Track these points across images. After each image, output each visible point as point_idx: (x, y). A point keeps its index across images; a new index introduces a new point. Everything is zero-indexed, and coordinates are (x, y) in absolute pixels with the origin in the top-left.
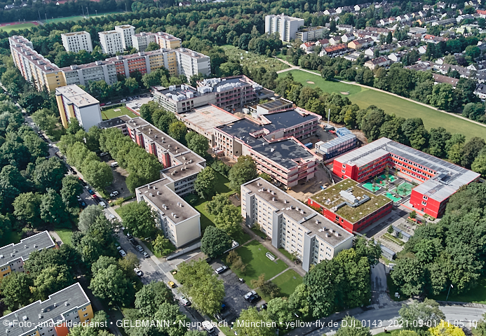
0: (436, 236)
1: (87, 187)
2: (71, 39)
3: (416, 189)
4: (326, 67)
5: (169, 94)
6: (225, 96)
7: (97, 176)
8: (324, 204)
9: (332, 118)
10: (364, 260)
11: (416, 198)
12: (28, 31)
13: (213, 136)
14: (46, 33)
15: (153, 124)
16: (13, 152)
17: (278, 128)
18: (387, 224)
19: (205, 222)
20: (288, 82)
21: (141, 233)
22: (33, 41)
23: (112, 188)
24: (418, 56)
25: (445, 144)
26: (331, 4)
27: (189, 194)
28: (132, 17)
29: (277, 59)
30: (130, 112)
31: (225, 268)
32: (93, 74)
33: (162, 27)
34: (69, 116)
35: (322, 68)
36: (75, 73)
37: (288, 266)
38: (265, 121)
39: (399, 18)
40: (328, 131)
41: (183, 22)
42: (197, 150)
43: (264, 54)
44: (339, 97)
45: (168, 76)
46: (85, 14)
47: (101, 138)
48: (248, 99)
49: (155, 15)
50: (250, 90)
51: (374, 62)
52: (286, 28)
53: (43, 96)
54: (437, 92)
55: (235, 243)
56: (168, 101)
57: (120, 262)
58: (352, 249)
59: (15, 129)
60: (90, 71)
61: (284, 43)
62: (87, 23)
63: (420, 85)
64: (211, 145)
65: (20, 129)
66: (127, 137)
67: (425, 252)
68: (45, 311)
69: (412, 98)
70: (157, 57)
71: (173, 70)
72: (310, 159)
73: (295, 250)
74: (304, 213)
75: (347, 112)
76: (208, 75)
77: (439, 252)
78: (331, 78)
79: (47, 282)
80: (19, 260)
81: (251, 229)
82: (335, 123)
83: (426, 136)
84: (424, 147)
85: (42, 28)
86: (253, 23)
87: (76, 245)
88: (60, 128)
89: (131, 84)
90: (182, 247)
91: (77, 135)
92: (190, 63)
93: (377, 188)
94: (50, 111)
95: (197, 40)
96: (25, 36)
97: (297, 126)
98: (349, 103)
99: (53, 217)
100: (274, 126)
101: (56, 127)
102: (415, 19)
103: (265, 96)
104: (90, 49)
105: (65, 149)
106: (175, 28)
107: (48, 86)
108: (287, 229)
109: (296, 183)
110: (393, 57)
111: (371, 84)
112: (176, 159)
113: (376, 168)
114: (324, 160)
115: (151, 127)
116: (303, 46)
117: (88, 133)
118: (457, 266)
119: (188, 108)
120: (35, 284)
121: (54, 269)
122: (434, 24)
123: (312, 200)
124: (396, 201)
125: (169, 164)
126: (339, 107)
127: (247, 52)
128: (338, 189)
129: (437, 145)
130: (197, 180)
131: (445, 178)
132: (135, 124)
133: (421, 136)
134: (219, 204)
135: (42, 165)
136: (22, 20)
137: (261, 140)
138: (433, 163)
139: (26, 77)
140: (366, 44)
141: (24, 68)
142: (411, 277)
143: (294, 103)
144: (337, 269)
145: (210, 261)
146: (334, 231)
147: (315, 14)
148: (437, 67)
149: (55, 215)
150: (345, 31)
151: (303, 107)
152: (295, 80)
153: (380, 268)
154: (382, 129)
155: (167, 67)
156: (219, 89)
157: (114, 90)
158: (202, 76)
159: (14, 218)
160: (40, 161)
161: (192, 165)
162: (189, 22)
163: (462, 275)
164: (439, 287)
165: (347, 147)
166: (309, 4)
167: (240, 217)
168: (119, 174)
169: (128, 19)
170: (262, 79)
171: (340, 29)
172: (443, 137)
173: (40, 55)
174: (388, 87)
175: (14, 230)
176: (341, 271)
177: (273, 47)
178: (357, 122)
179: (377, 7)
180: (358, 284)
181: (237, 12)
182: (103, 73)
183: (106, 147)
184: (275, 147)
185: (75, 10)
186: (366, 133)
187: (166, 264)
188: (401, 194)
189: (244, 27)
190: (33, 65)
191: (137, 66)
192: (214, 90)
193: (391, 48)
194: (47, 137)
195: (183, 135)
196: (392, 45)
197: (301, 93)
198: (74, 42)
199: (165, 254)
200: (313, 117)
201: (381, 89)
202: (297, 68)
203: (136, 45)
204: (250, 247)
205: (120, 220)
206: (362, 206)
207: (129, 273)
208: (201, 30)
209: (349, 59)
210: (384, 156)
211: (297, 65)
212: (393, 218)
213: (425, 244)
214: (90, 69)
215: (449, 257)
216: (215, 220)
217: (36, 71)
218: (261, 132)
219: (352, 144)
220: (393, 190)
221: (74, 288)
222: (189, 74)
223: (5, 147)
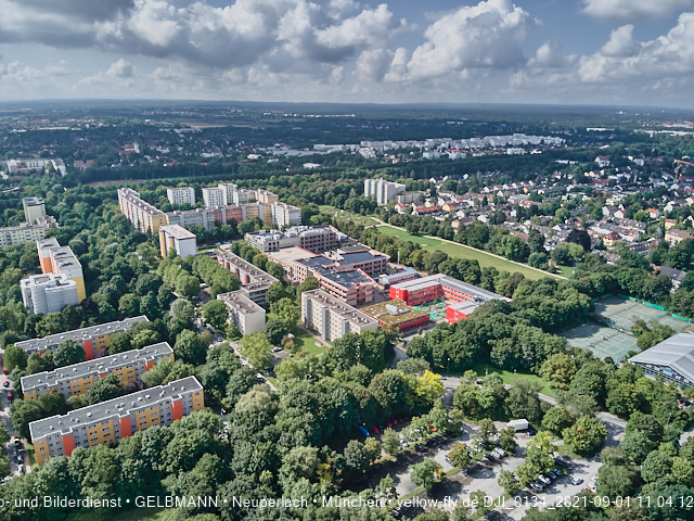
2: (175, 194)
4: (412, 224)
5: (258, 236)
6: (309, 240)
7: (188, 286)
8: (371, 313)
9: (402, 261)
11: (450, 313)
13: (291, 268)
14: (153, 188)
15: (240, 256)
17: (349, 262)
19: (267, 318)
22: (141, 193)
23: (199, 300)
25: (493, 280)
28: (237, 178)
29: (369, 217)
31: (280, 348)
32: (193, 219)
33: (263, 186)
34: (169, 246)
35: (408, 224)
36: (177, 217)
38: (340, 258)
39: (505, 187)
40: (398, 270)
42: (274, 275)
43: (358, 212)
45: (261, 225)
46: (192, 175)
47: (194, 263)
48: (331, 245)
50: (334, 237)
51: (461, 221)
52: (383, 192)
53: (147, 235)
54: (505, 243)
55: (291, 336)
59: (123, 255)
60: (190, 216)
61: (380, 205)
62: (193, 182)
64: (289, 276)
65: (127, 255)
68: (141, 355)
69: (485, 250)
70: (253, 209)
71: (266, 220)
72: (368, 284)
73: (336, 337)
74: (346, 309)
75: (416, 254)
76: (297, 223)
78: (415, 232)
79: (143, 339)
83: (478, 273)
84: (476, 282)
85: (150, 184)
86: (353, 186)
89: (227, 229)
91: (175, 260)
92: (282, 214)
97: (366, 262)
100: (346, 261)
101: (156, 260)
102: (522, 187)
103: (348, 243)
104: (193, 203)
106: (276, 188)
107: (152, 228)
108: (332, 322)
109: (354, 301)
110: (482, 218)
111: (450, 239)
112: (254, 279)
113: (427, 295)
114: (385, 289)
115: (238, 259)
116: (397, 207)
117: (183, 260)
120: (135, 339)
121: (149, 332)
122: (539, 192)
124: (433, 317)
125: (248, 281)
126: (409, 251)
127: (342, 211)
128: (386, 305)
129: (487, 281)
130: (268, 292)
131: (478, 300)
132: (224, 256)
133: (473, 273)
134: (281, 305)
136: (128, 178)
137: (331, 270)
138: (474, 291)
140: (460, 207)
141: (131, 215)
143: (372, 248)
145: (269, 344)
146: (364, 319)
150: (444, 196)
151: (378, 250)
154: (440, 267)
155: (262, 218)
156: (303, 235)
157: (210, 233)
158: (292, 224)
161: (266, 283)
162: (291, 184)
163: (458, 352)
164: (438, 359)
168: (206, 292)
169: (232, 179)
170: (348, 230)
172: (492, 274)
174: (466, 240)
177: (370, 207)
178: (423, 263)
181: (340, 177)
182: (205, 221)
183: (199, 268)
184: (342, 275)
185: (182, 172)
188: (443, 314)
189: (343, 189)
190: (140, 210)
191: (233, 215)
192: (300, 234)
193: (484, 210)
195: (263, 265)
196: (485, 208)
197: (378, 240)
198: (178, 196)
199: (234, 340)
200: (383, 257)
201: (460, 243)
202: (387, 225)
203: (236, 199)
204: (304, 339)
206: (401, 315)
208: (302, 191)
210: (435, 286)
211: (386, 223)
216: (277, 316)
217: (142, 215)
218: (333, 265)
220: (438, 311)
221: (163, 344)
222: (280, 224)
223: (114, 265)
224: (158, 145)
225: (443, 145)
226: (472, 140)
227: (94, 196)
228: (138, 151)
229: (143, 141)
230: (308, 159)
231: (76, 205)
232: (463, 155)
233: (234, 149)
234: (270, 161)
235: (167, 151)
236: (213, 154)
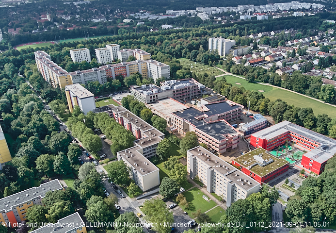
0: (316, 186)
1: (85, 152)
2: (76, 54)
3: (305, 155)
4: (249, 73)
5: (141, 91)
6: (179, 92)
7: (91, 144)
8: (242, 164)
9: (251, 108)
10: (266, 200)
11: (305, 161)
12: (47, 48)
13: (170, 119)
14: (60, 49)
15: (130, 110)
16: (36, 128)
17: (214, 113)
18: (285, 178)
19: (162, 175)
20: (223, 83)
21: (120, 182)
22: (51, 55)
23: (102, 152)
24: (312, 66)
25: (327, 125)
26: (255, 30)
27: (153, 156)
28: (118, 39)
29: (216, 68)
30: (115, 103)
31: (175, 205)
32: (91, 77)
33: (138, 46)
34: (74, 104)
35: (246, 74)
36: (78, 76)
37: (217, 204)
38: (206, 109)
39: (301, 40)
40: (248, 116)
41: (153, 43)
42: (159, 128)
43: (207, 64)
44: (257, 93)
45: (141, 79)
46: (87, 37)
47: (95, 119)
48: (195, 94)
49: (134, 37)
50: (196, 88)
51: (282, 70)
52: (222, 47)
53: (57, 91)
54: (324, 90)
55: (182, 189)
56: (140, 95)
57: (105, 199)
58: (259, 193)
59: (38, 113)
60: (88, 75)
61: (221, 57)
62: (88, 43)
63: (312, 86)
64: (169, 125)
65: (41, 113)
66: (112, 119)
67: (308, 196)
68: (55, 230)
69: (307, 94)
70: (134, 66)
71: (144, 75)
72: (235, 135)
73: (222, 194)
74: (228, 169)
75: (262, 103)
76: (168, 78)
77: (318, 196)
78: (252, 80)
79: (57, 211)
80: (39, 198)
81: (193, 180)
82: (254, 111)
83: (314, 120)
84: (313, 127)
85: (57, 46)
86: (200, 43)
87: (76, 188)
88: (68, 113)
89: (116, 83)
90: (147, 191)
91: (79, 117)
92: (156, 70)
93: (279, 155)
94: (61, 101)
95: (162, 55)
96: (45, 51)
97: (227, 112)
98: (263, 98)
99: (62, 170)
100: (211, 112)
101: (65, 112)
102: (312, 41)
103: (206, 93)
104: (89, 60)
105: (71, 127)
106: (147, 46)
107: (60, 85)
108: (217, 180)
109: (225, 150)
110: (296, 67)
111: (279, 85)
112: (144, 134)
113: (279, 141)
114: (245, 135)
115: (129, 113)
116: (234, 59)
117: (86, 116)
118: (330, 205)
119: (154, 100)
120: (49, 213)
121: (61, 203)
122: (325, 44)
123: (235, 162)
124: (292, 163)
125: (140, 137)
126: (256, 100)
127: (196, 63)
128: (253, 154)
129: (322, 126)
130: (158, 147)
131: (325, 148)
132: (118, 110)
133: (311, 120)
134: (172, 163)
135: (55, 136)
136: (44, 40)
137: (202, 121)
138: (318, 138)
139: (46, 79)
140: (277, 58)
141: (44, 73)
142: (298, 212)
143: (226, 97)
144: (248, 205)
145: (165, 200)
146: (247, 181)
147: (243, 37)
148: (325, 74)
149: (64, 169)
150: (264, 49)
151: (232, 100)
152: (227, 82)
153: (279, 207)
154: (284, 115)
155: (141, 72)
156: (175, 88)
157: (104, 87)
158: (164, 79)
159: (36, 171)
160: (54, 134)
161: (155, 137)
162: (157, 42)
163: (333, 211)
164: (316, 219)
165: (260, 127)
166: (240, 30)
167: (186, 172)
168: (106, 143)
169: (115, 40)
170: (205, 81)
171: (260, 47)
172: (326, 120)
173: (55, 64)
174: (291, 87)
175: (36, 179)
176: (250, 206)
177: (213, 60)
178: (268, 110)
179: (286, 32)
180: (262, 215)
181: (189, 36)
182: (98, 76)
183: (98, 125)
184: (212, 126)
185: (80, 34)
186: (274, 118)
187: (136, 202)
188: (296, 158)
189: (194, 46)
190: (50, 70)
191: (120, 72)
192: (172, 88)
193: (294, 61)
194: (59, 119)
195: (150, 118)
196: (295, 58)
197: (231, 91)
198: (78, 55)
199: (136, 196)
200: (238, 106)
201: (286, 88)
202: (230, 74)
203: (120, 58)
204: (192, 192)
205: (106, 173)
206: (268, 166)
207: (111, 207)
208: (165, 48)
209: (265, 68)
210: (285, 133)
211: (229, 72)
212: (289, 174)
213: (308, 190)
214: (89, 73)
215: (324, 199)
216: (169, 173)
217: (52, 74)
218: (202, 116)
219: (264, 125)
220: (290, 155)
221: (75, 216)
222: (155, 78)
223: (31, 124)
224: (63, 14)
225: (250, 10)
226: (267, 6)
227: (18, 58)
228: (49, 20)
229: (53, 12)
230: (164, 22)
231: (6, 66)
232: (266, 17)
233: (114, 15)
234: (138, 24)
235: (69, 18)
236: (100, 20)
